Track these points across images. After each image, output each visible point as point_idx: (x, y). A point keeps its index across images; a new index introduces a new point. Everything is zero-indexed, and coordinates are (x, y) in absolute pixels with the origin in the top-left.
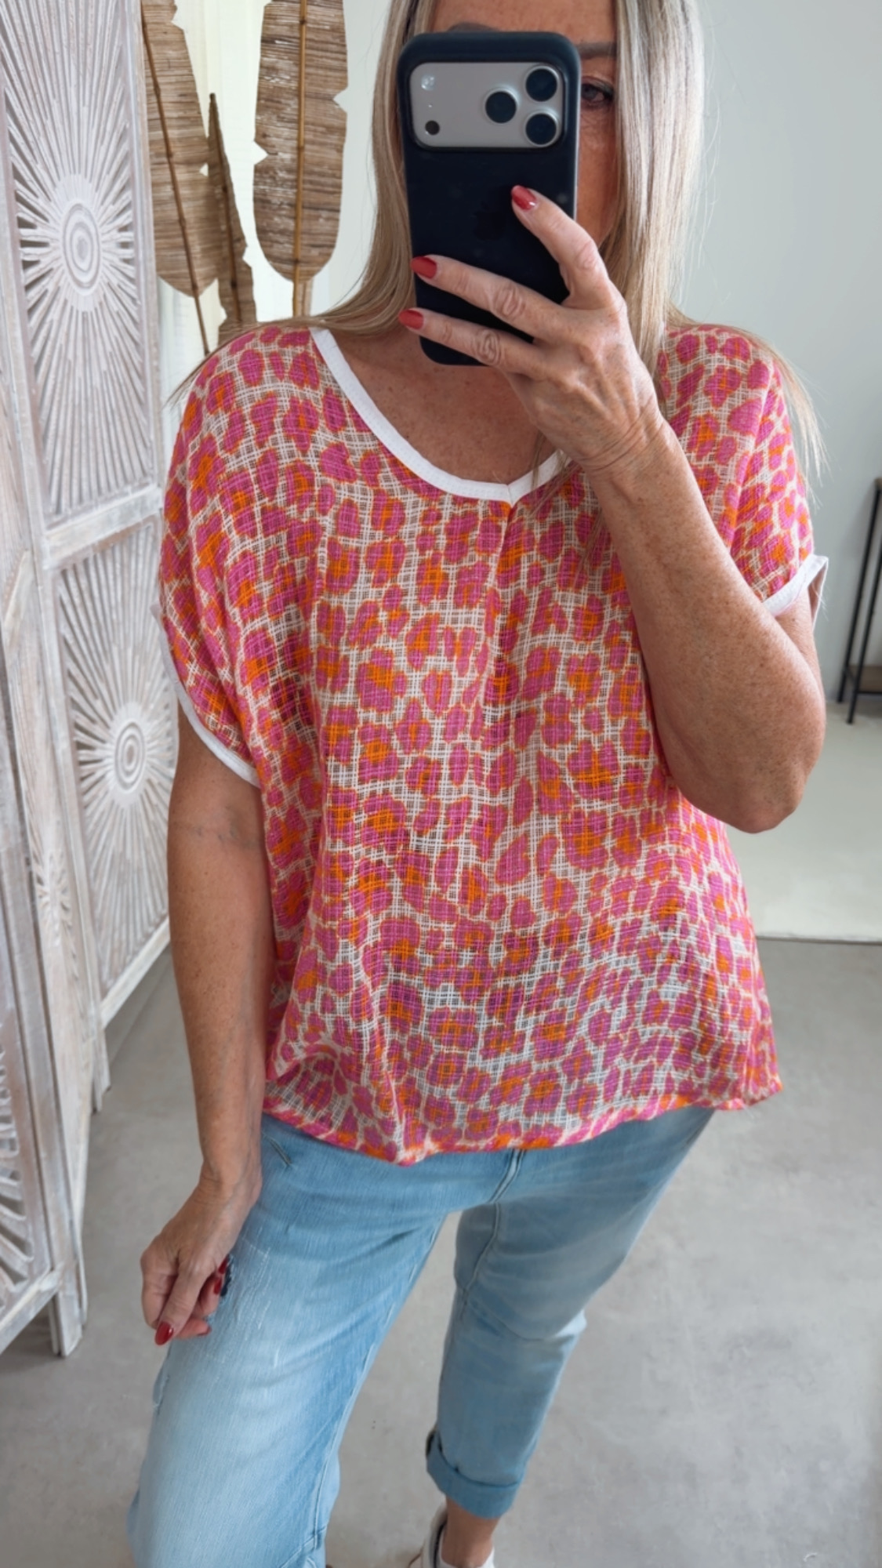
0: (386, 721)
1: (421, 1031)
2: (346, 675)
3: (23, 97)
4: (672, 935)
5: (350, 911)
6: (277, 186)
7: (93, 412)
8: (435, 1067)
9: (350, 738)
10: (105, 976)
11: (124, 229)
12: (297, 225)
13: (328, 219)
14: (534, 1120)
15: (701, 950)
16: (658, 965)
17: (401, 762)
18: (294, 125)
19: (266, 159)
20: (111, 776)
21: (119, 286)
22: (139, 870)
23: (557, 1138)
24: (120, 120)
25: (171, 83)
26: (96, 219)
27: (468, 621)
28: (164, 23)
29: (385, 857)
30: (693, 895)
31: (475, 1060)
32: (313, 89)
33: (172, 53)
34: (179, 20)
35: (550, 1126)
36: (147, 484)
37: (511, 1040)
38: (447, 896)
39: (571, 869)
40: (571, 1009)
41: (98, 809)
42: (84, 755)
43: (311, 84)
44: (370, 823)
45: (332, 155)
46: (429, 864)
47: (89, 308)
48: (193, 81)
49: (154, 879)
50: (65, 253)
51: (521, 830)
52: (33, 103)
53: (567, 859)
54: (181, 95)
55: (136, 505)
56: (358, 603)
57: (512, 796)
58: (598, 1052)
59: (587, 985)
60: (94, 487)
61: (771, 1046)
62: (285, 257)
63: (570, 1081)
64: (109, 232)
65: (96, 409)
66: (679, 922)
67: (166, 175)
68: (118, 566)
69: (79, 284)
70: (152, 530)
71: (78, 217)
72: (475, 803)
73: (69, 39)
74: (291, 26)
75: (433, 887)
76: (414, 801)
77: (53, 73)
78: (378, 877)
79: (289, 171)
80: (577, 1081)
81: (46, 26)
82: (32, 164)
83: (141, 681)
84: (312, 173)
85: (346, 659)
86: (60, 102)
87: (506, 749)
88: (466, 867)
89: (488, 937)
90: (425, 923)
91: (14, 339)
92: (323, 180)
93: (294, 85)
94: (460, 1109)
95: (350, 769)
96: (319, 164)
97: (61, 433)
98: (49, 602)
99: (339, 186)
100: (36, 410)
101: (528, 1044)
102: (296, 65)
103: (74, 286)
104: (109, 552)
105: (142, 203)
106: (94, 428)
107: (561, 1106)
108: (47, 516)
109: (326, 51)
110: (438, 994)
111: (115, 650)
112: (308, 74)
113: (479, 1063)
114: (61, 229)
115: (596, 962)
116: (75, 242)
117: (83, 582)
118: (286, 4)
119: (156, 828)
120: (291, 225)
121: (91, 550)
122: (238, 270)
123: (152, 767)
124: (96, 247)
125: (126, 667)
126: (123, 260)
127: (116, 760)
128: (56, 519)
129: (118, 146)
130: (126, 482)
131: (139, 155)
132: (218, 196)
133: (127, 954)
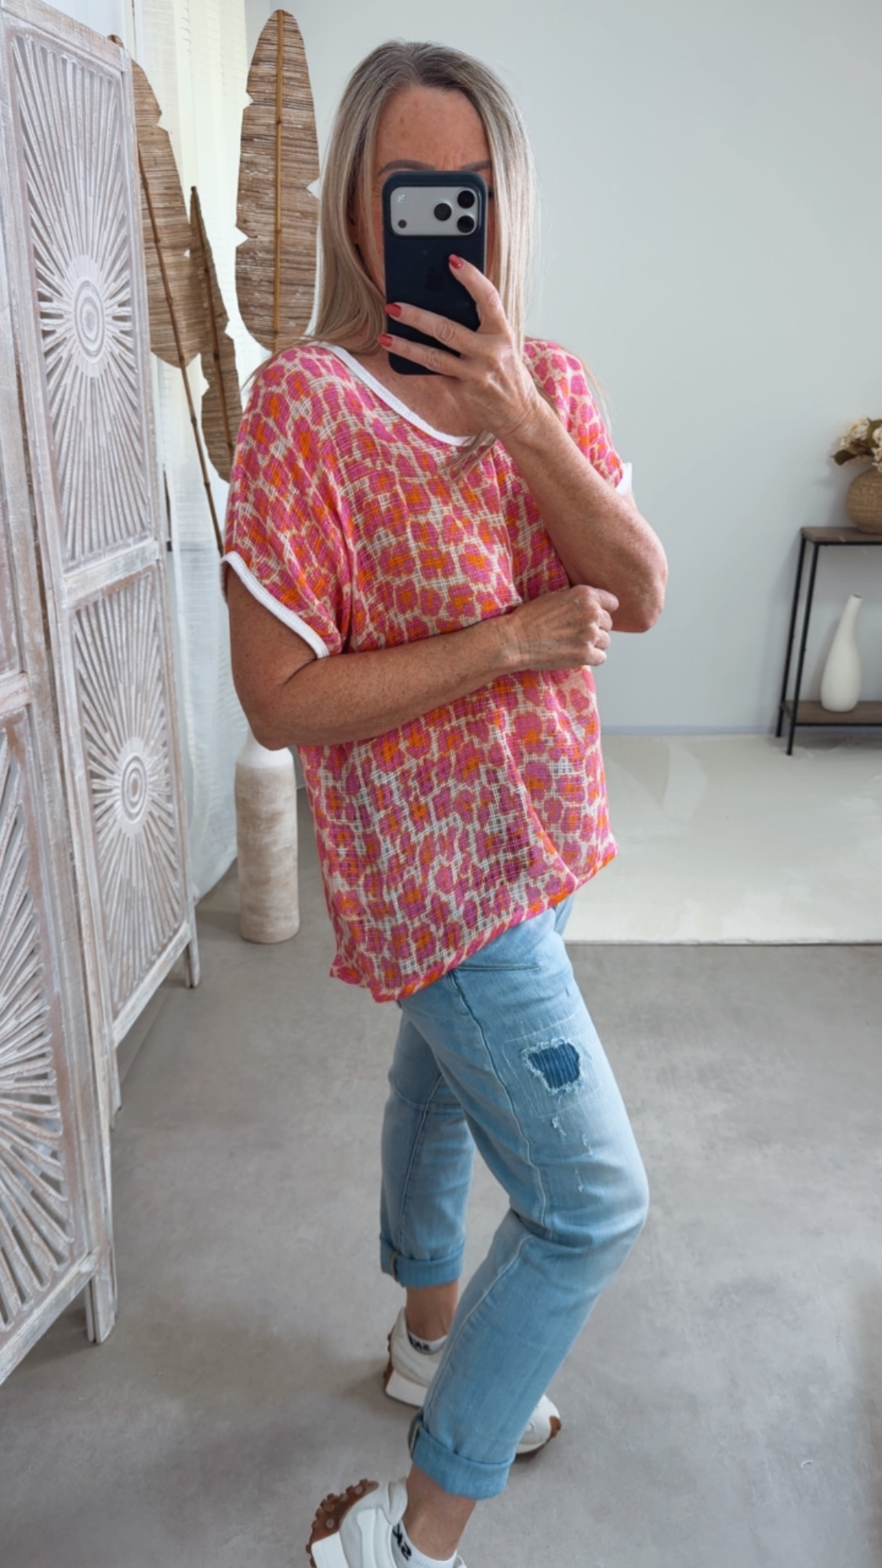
3: (41, 188)
6: (257, 265)
7: (100, 468)
10: (116, 998)
11: (122, 304)
12: (275, 299)
13: (304, 294)
18: (271, 211)
19: (247, 241)
20: (118, 804)
21: (120, 355)
22: (144, 898)
24: (119, 208)
25: (157, 178)
26: (101, 295)
28: (151, 126)
32: (286, 179)
33: (158, 152)
34: (164, 123)
36: (145, 537)
41: (109, 836)
42: (97, 784)
43: (287, 176)
45: (308, 237)
47: (96, 375)
48: (177, 176)
49: (156, 908)
50: (76, 324)
52: (49, 193)
54: (167, 188)
55: (137, 555)
60: (102, 538)
62: (266, 328)
64: (111, 306)
65: (103, 466)
67: (155, 259)
68: (123, 609)
69: (88, 352)
70: (150, 579)
71: (86, 292)
73: (77, 139)
74: (268, 126)
77: (65, 167)
79: (268, 252)
81: (59, 127)
82: (49, 245)
83: (143, 717)
84: (287, 253)
86: (71, 192)
91: (37, 400)
92: (298, 258)
93: (271, 176)
96: (294, 245)
97: (74, 487)
98: (68, 639)
100: (55, 464)
102: (273, 159)
103: (83, 354)
104: (115, 597)
105: (138, 281)
106: (102, 484)
108: (65, 561)
109: (300, 146)
111: (121, 687)
112: (283, 167)
114: (73, 303)
116: (84, 315)
117: (94, 622)
118: (263, 107)
119: (157, 859)
120: (270, 299)
121: (100, 594)
122: (219, 342)
123: (153, 801)
124: (101, 320)
125: (130, 704)
126: (123, 332)
127: (123, 792)
128: (71, 564)
129: (118, 231)
130: (129, 534)
131: (135, 239)
132: (201, 277)
133: (134, 978)
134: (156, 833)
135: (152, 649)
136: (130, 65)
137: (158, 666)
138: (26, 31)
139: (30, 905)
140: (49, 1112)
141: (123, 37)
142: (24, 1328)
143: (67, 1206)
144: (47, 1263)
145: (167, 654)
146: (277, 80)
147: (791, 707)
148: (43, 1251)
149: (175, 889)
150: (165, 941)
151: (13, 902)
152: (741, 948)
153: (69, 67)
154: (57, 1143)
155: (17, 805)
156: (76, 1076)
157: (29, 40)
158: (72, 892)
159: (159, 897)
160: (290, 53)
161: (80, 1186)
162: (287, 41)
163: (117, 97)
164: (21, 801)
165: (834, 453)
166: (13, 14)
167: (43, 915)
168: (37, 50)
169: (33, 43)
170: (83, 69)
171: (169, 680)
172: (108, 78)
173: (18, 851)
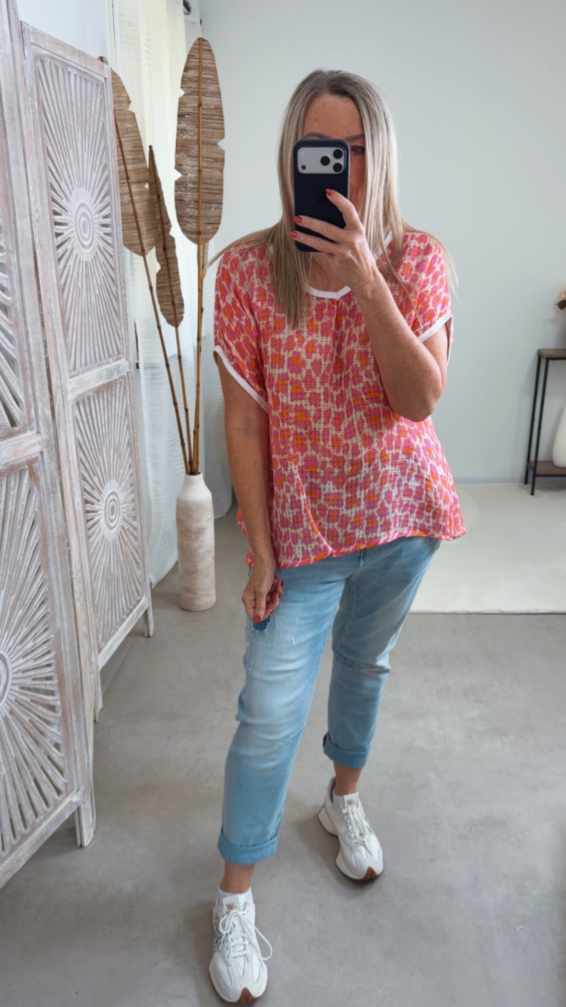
0: (299, 378)
1: (322, 502)
2: (284, 362)
3: (55, 148)
4: (412, 461)
5: (291, 451)
6: (188, 191)
7: (92, 316)
8: (329, 516)
9: (287, 385)
10: (100, 640)
11: (105, 217)
12: (199, 212)
13: (216, 208)
14: (370, 536)
15: (424, 469)
16: (407, 473)
17: (305, 394)
18: (196, 159)
19: (181, 177)
20: (102, 520)
21: (104, 248)
22: (118, 579)
23: (379, 541)
24: (103, 159)
25: (128, 141)
26: (92, 211)
27: (327, 341)
28: (124, 110)
29: (304, 431)
30: (418, 446)
31: (344, 511)
32: (205, 139)
33: (128, 125)
34: (132, 108)
35: (376, 537)
36: (120, 358)
37: (356, 501)
38: (327, 447)
39: (370, 430)
40: (377, 488)
41: (96, 539)
42: (89, 507)
43: (205, 137)
44: (296, 417)
45: (218, 173)
46: (319, 434)
47: (89, 260)
48: (140, 139)
49: (125, 586)
50: (76, 229)
51: (350, 419)
52: (60, 151)
53: (368, 427)
54: (134, 147)
55: (115, 369)
56: (286, 336)
57: (345, 408)
58: (389, 506)
59: (382, 478)
60: (93, 358)
61: (461, 515)
62: (193, 230)
63: (381, 519)
64: (98, 218)
66: (413, 456)
67: (126, 190)
68: (105, 402)
69: (83, 246)
70: (123, 383)
71: (83, 210)
72: (332, 411)
73: (77, 118)
74: (194, 107)
75: (322, 443)
76: (312, 409)
77: (70, 135)
78: (302, 439)
79: (194, 183)
80: (383, 518)
81: (66, 112)
82: (60, 182)
83: (118, 468)
84: (207, 184)
85: (283, 356)
86: (73, 150)
87: (341, 390)
88: (332, 435)
89: (344, 462)
90: (320, 458)
91: (52, 274)
92: (213, 187)
93: (196, 138)
94: (340, 532)
95: (287, 396)
96: (210, 179)
97: (75, 327)
98: (71, 418)
99: (222, 190)
100: (63, 313)
101: (363, 502)
102: (197, 127)
103: (81, 247)
104: (101, 394)
105: (115, 203)
106: (93, 325)
107: (379, 529)
108: (69, 371)
109: (213, 119)
110: (327, 486)
111: (104, 449)
112: (203, 132)
113: (345, 512)
114: (74, 216)
115: (384, 469)
116: (81, 223)
117: (88, 409)
118: (190, 96)
119: (127, 557)
120: (196, 213)
121: (91, 392)
122: (166, 240)
123: (124, 519)
124: (92, 226)
125: (110, 459)
126: (106, 234)
127: (105, 512)
128: (73, 373)
129: (103, 173)
130: (110, 356)
131: (113, 178)
132: (155, 200)
133: (112, 629)
134: (126, 539)
135: (124, 427)
136: (110, 74)
137: (128, 437)
138: (46, 56)
139: (42, 573)
140: (53, 700)
141: (108, 58)
142: (37, 833)
143: (64, 760)
144: (51, 794)
145: (133, 430)
146: (199, 80)
147: (533, 464)
148: (49, 786)
149: (138, 576)
150: (132, 607)
151: (32, 570)
152: (495, 616)
153: (72, 76)
154: (58, 720)
155: (34, 512)
156: (70, 680)
157: (47, 61)
158: (68, 566)
159: (127, 580)
160: (206, 63)
161: (72, 748)
162: (204, 56)
163: (102, 93)
164: (36, 510)
165: (558, 302)
166: (38, 46)
167: (50, 580)
168: (53, 66)
169: (50, 63)
170: (81, 77)
171: (134, 446)
172: (96, 82)
173: (35, 539)
